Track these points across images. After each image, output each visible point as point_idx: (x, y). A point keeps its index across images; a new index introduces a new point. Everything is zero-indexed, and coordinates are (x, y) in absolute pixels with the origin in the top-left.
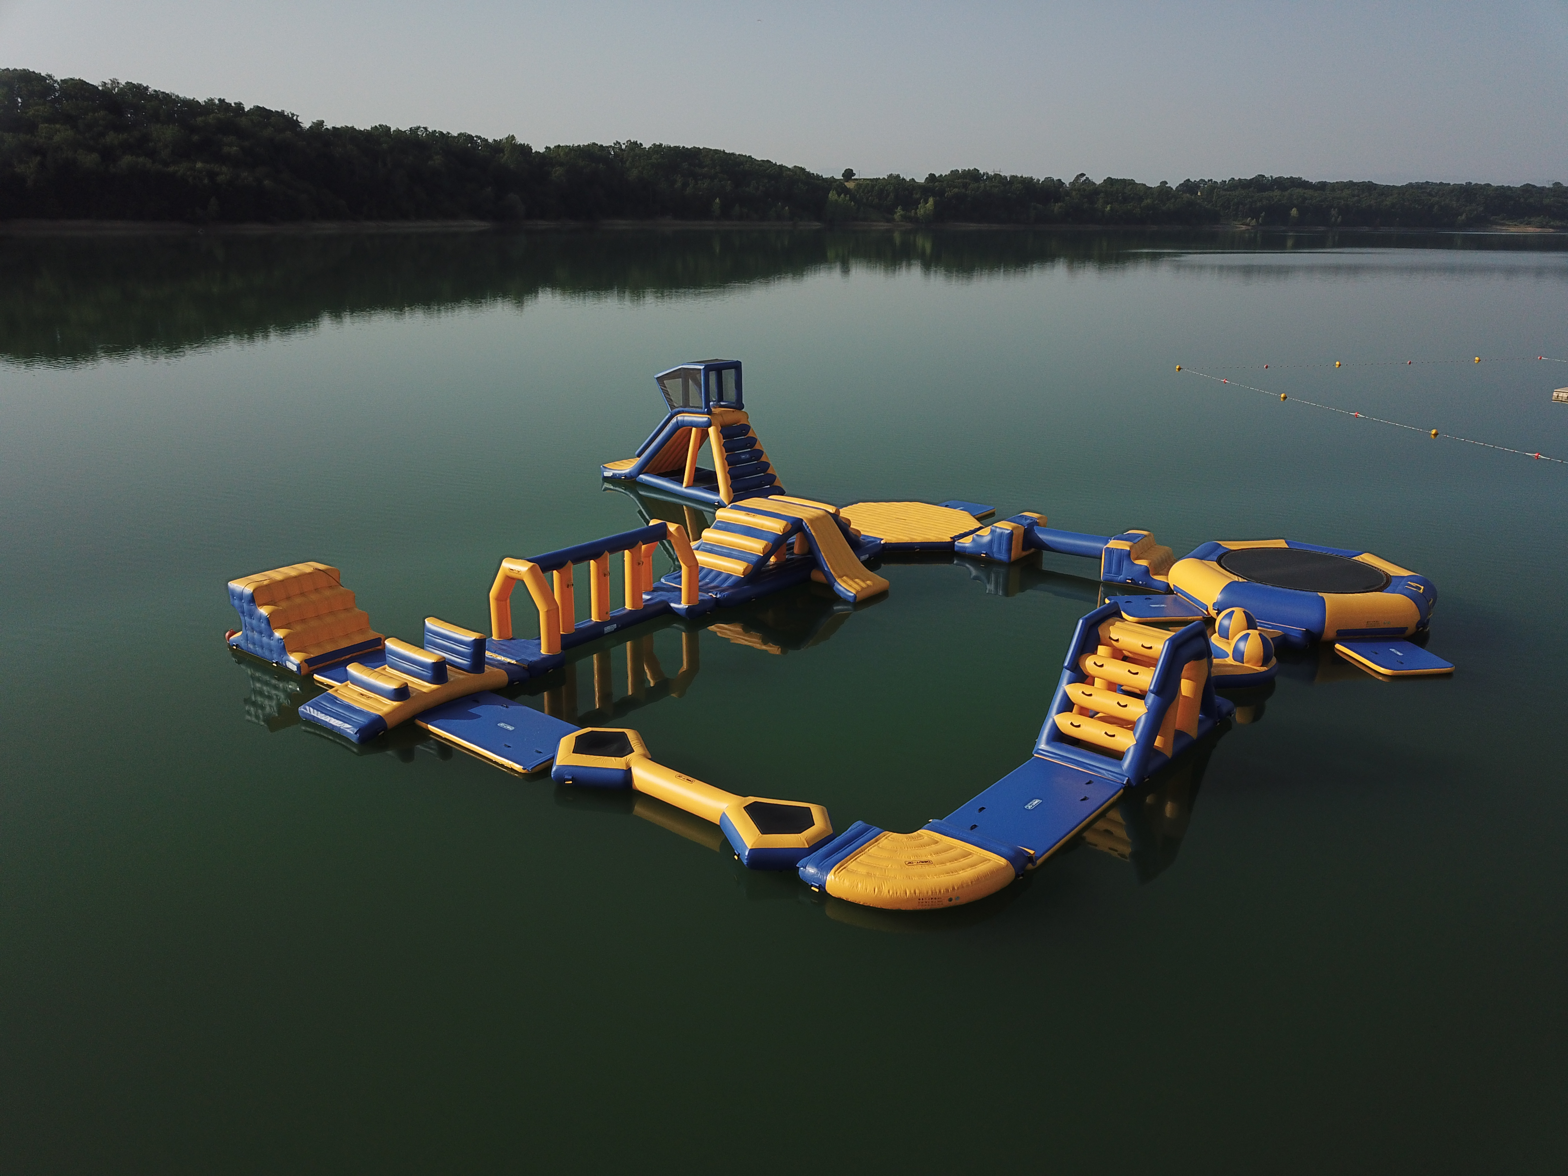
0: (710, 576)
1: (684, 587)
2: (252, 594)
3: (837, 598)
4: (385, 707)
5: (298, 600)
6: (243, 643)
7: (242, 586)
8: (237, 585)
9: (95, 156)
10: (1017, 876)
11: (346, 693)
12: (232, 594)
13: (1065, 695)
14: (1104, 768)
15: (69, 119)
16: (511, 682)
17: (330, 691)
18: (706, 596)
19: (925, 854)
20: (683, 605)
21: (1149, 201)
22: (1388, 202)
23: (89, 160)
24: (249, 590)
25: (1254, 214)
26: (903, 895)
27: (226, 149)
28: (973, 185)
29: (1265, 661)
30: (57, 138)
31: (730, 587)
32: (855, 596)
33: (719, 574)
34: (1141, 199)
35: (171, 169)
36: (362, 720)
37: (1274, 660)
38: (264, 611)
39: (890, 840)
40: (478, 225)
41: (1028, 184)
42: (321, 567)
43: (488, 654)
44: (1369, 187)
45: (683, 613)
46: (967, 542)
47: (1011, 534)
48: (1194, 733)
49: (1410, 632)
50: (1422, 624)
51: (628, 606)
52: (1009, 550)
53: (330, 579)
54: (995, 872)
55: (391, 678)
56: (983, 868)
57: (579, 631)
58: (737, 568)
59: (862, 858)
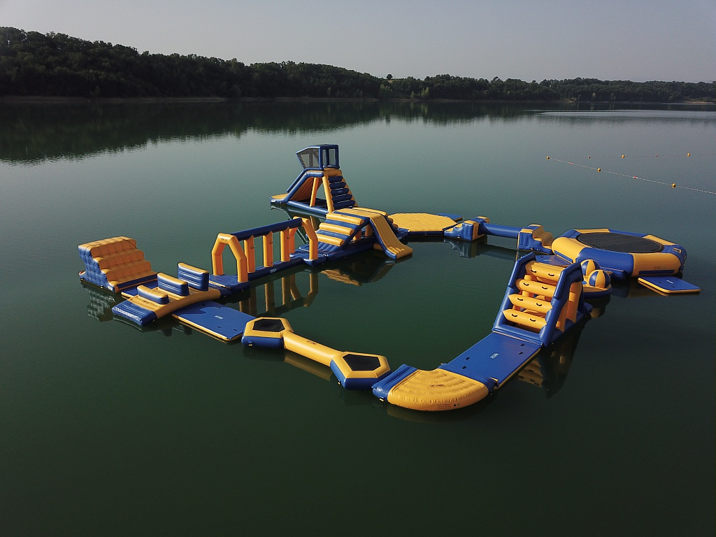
0: (324, 246)
1: (310, 251)
2: (90, 252)
3: (387, 257)
4: (156, 307)
5: (114, 255)
6: (86, 277)
7: (85, 248)
8: (83, 247)
9: (43, 67)
10: (490, 392)
11: (137, 301)
12: (80, 251)
13: (509, 300)
14: (530, 338)
15: (31, 50)
16: (222, 296)
17: (128, 300)
18: (322, 256)
19: (440, 381)
20: (310, 260)
21: (527, 89)
22: (638, 89)
23: (41, 68)
24: (88, 250)
25: (576, 95)
26: (429, 403)
27: (103, 64)
28: (447, 82)
29: (606, 286)
30: (26, 58)
31: (334, 251)
32: (396, 256)
33: (328, 245)
34: (524, 88)
35: (78, 73)
36: (144, 314)
37: (610, 286)
38: (96, 260)
39: (420, 374)
40: (220, 99)
41: (472, 81)
42: (127, 239)
43: (210, 282)
44: (629, 83)
45: (310, 263)
46: (450, 231)
47: (473, 226)
48: (574, 321)
49: (675, 272)
50: (681, 268)
51: (282, 260)
52: (472, 235)
53: (131, 244)
54: (478, 391)
55: (160, 292)
56: (472, 388)
57: (258, 272)
58: (337, 242)
59: (407, 383)
